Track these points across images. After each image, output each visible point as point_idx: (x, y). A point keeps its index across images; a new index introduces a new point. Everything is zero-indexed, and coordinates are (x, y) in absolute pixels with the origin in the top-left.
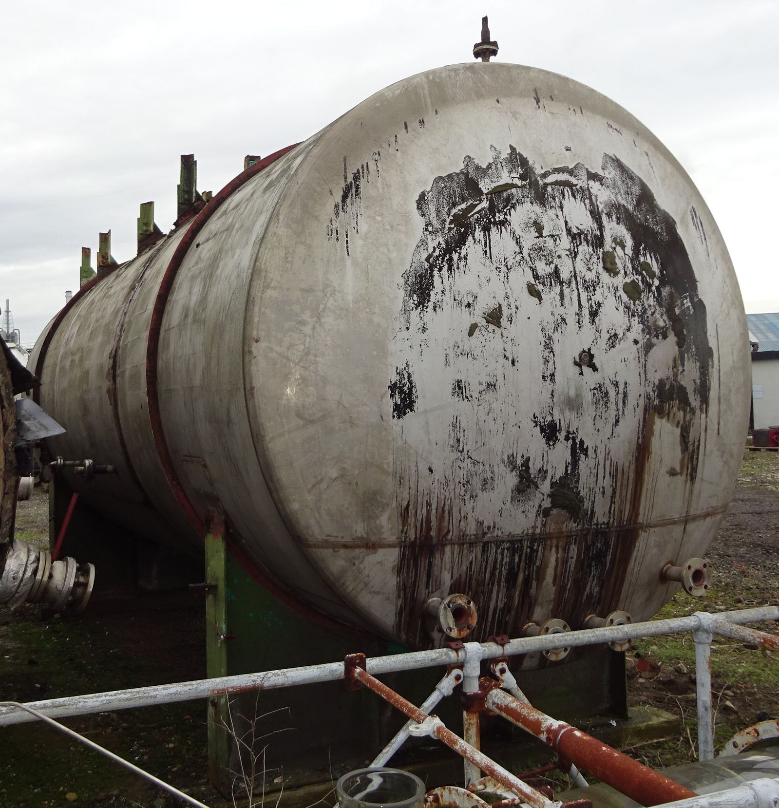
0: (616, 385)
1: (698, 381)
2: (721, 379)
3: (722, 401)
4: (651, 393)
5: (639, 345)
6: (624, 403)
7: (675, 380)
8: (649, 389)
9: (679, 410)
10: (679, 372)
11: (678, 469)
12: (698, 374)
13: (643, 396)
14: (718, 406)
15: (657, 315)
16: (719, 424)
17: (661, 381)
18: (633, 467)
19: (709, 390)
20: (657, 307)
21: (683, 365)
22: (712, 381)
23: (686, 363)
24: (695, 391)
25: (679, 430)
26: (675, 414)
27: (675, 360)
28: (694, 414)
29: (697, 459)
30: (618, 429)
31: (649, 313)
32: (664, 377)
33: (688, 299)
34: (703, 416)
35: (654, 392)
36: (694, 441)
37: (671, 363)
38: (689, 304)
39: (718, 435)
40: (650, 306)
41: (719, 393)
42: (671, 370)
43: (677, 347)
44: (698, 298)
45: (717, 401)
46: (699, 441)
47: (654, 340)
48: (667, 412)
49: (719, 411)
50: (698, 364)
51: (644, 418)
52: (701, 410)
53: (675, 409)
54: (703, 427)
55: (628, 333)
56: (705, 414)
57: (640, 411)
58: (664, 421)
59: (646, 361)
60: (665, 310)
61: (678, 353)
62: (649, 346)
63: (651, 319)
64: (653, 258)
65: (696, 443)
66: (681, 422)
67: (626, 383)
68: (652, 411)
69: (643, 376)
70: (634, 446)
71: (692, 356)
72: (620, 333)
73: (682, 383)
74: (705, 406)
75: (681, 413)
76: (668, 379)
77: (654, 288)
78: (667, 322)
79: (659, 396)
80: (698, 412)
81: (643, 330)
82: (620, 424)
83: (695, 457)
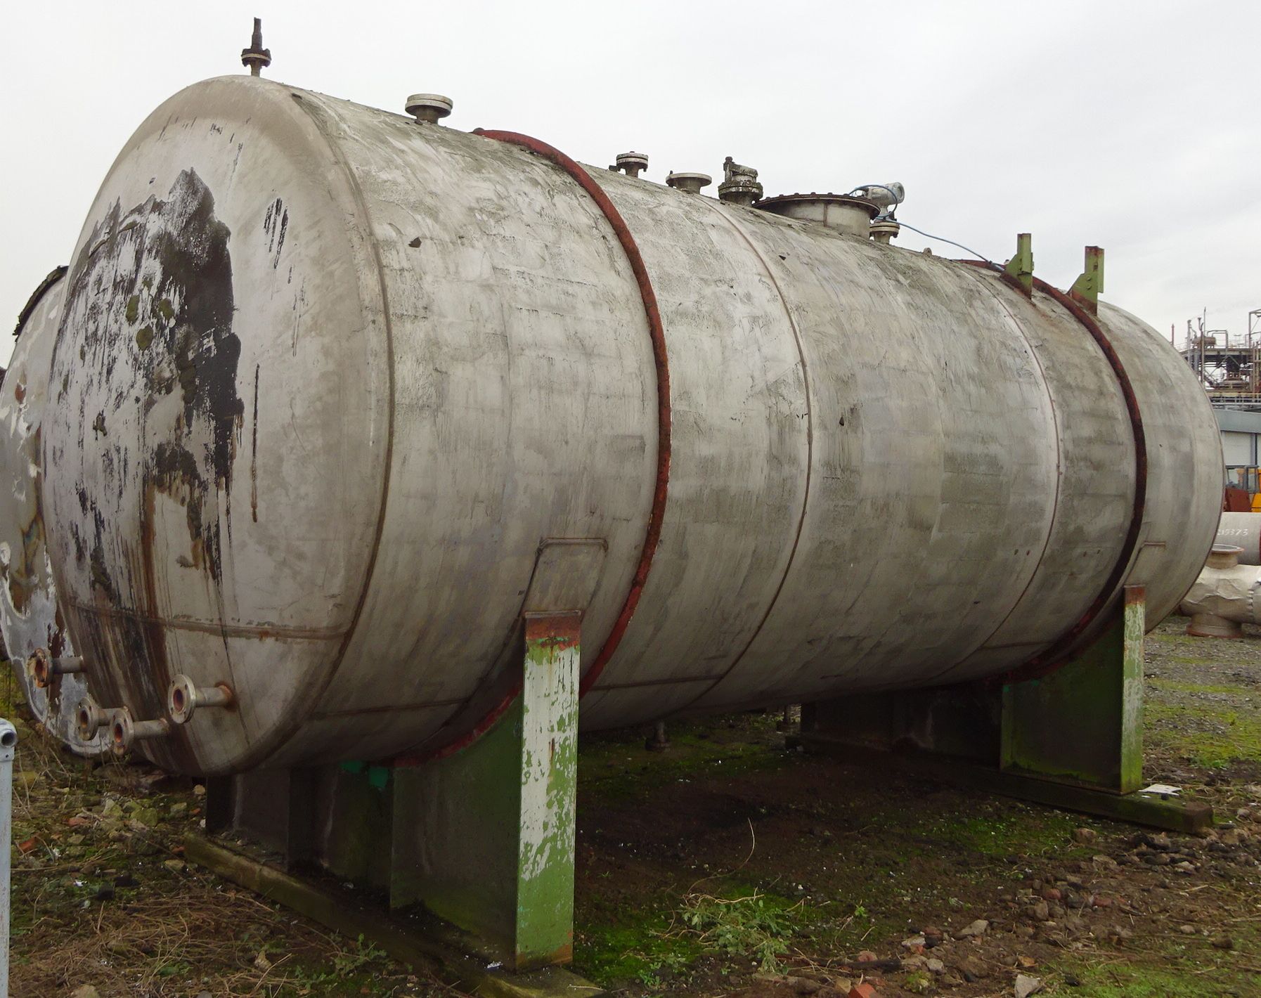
0: (118, 451)
1: (212, 447)
2: (258, 443)
3: (259, 472)
4: (150, 461)
5: (140, 403)
6: (125, 471)
7: (178, 445)
8: (148, 456)
9: (183, 484)
10: (184, 435)
11: (190, 559)
12: (213, 436)
13: (141, 464)
14: (251, 481)
15: (164, 365)
16: (254, 506)
17: (160, 446)
18: (140, 548)
19: (232, 457)
20: (166, 354)
21: (189, 426)
22: (238, 446)
23: (194, 423)
24: (206, 459)
25: (185, 509)
26: (178, 489)
27: (178, 420)
28: (206, 489)
29: (218, 549)
30: (123, 501)
31: (156, 362)
32: (164, 442)
33: (212, 338)
34: (222, 493)
35: (153, 459)
36: (209, 527)
37: (173, 424)
38: (212, 343)
39: (255, 520)
40: (158, 354)
41: (254, 461)
42: (173, 431)
43: (183, 403)
44: (229, 332)
45: (248, 474)
46: (217, 526)
47: (156, 396)
48: (168, 484)
49: (255, 488)
50: (213, 423)
51: (144, 491)
52: (218, 485)
53: (178, 481)
54: (223, 509)
55: (131, 390)
56: (224, 491)
57: (139, 481)
58: (165, 495)
59: (145, 422)
60: (174, 356)
61: (183, 410)
62: (150, 404)
63: (157, 370)
64: (177, 293)
65: (213, 529)
66: (188, 500)
67: (126, 449)
68: (150, 483)
69: (141, 440)
70: (138, 523)
71: (204, 413)
72: (125, 390)
73: (187, 449)
74: (224, 479)
75: (187, 487)
76: (169, 443)
77: (167, 331)
78: (175, 371)
79: (158, 464)
80: (212, 488)
81: (146, 385)
82: (123, 496)
83: (214, 547)
